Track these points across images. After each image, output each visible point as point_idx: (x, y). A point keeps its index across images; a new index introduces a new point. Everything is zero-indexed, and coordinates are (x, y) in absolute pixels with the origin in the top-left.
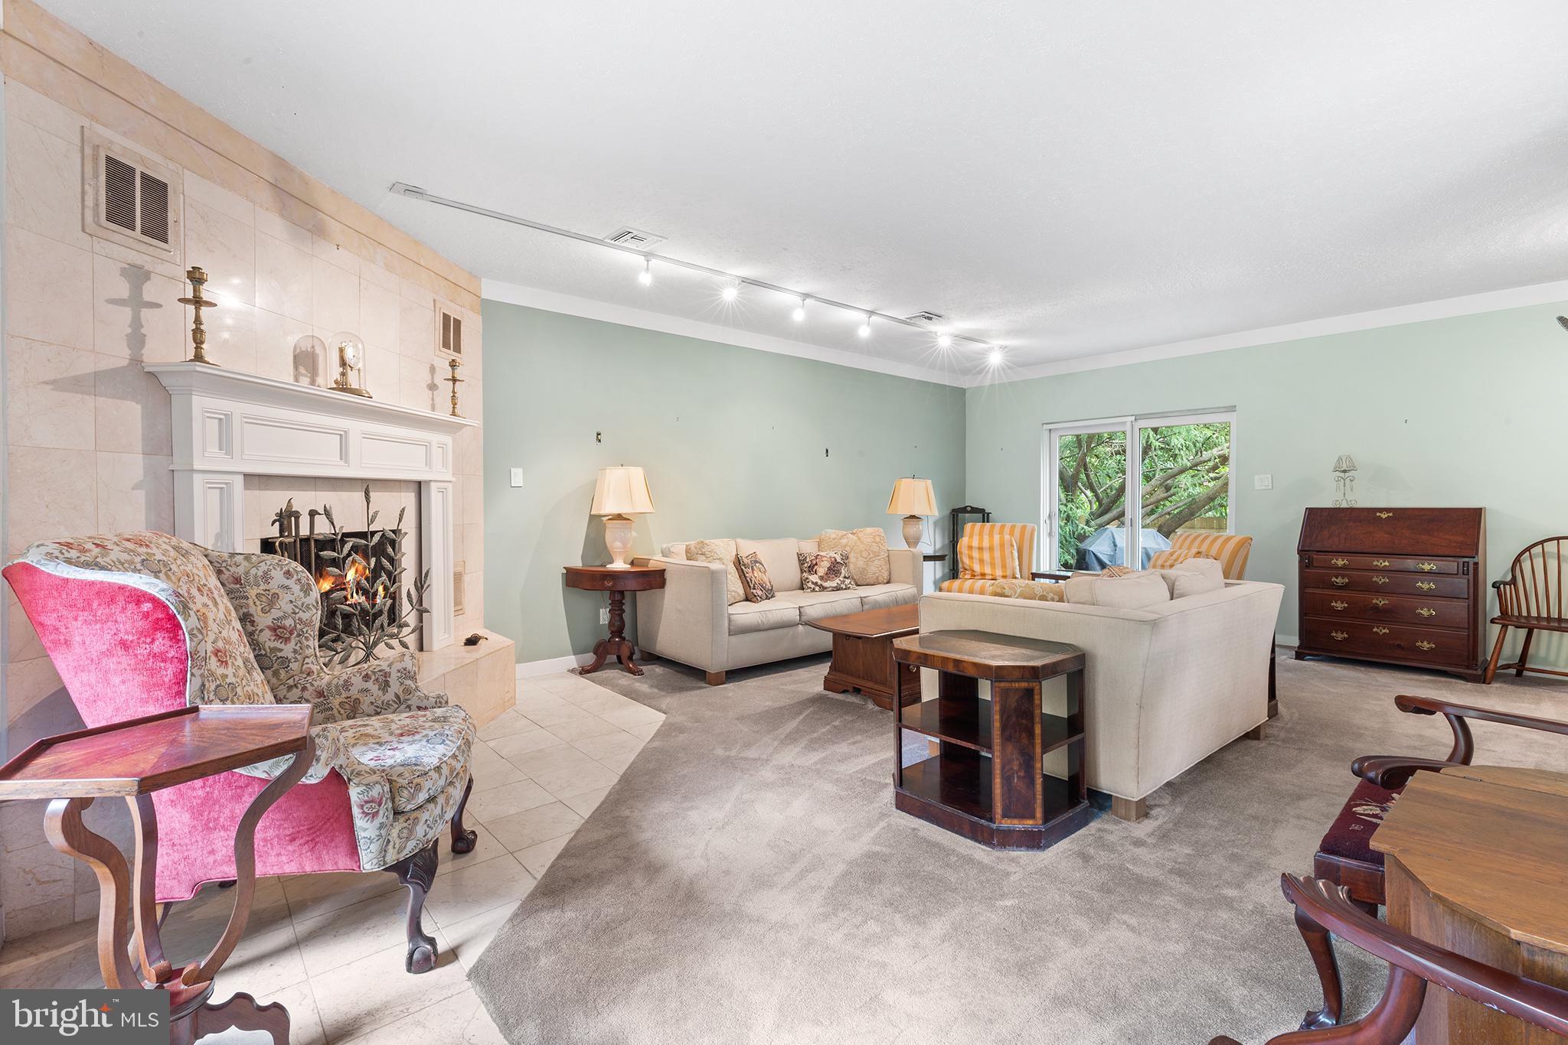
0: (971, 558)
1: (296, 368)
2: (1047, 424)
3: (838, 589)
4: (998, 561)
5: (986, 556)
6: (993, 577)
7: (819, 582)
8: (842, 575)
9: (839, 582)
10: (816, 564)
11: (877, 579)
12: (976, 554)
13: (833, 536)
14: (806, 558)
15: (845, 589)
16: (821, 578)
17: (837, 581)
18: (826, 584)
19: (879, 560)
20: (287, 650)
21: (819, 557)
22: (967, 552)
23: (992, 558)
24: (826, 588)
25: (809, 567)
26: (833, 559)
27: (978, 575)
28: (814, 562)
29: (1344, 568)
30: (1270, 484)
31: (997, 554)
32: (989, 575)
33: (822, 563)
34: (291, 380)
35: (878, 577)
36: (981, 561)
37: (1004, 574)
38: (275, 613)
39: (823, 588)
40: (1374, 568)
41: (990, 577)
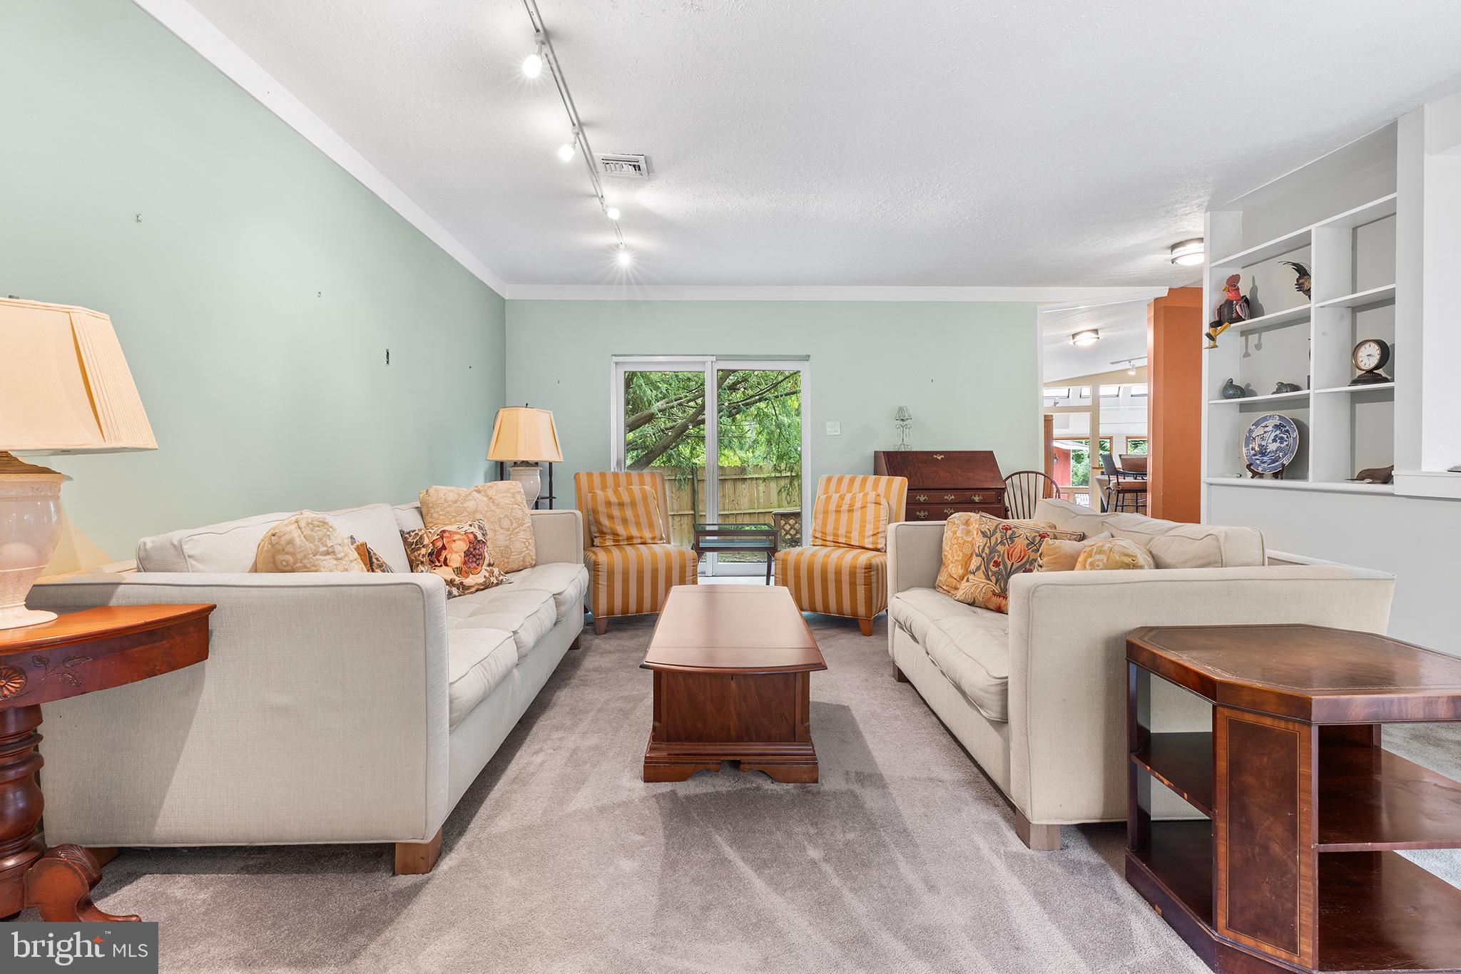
0: (611, 517)
2: (615, 356)
3: (486, 586)
4: (644, 520)
5: (629, 513)
6: (643, 540)
7: (457, 580)
8: (486, 562)
9: (487, 575)
10: (444, 547)
11: (523, 561)
12: (616, 512)
13: (452, 497)
14: (421, 537)
15: (497, 584)
16: (458, 571)
17: (483, 573)
18: (470, 580)
19: (524, 530)
21: (446, 535)
22: (605, 510)
23: (637, 516)
24: (469, 587)
25: (430, 554)
26: (471, 536)
27: (623, 540)
28: (439, 544)
29: (924, 503)
30: (839, 431)
31: (641, 510)
32: (637, 538)
33: (454, 545)
35: (525, 557)
36: (625, 521)
37: (653, 535)
39: (464, 589)
40: (945, 501)
41: (639, 541)
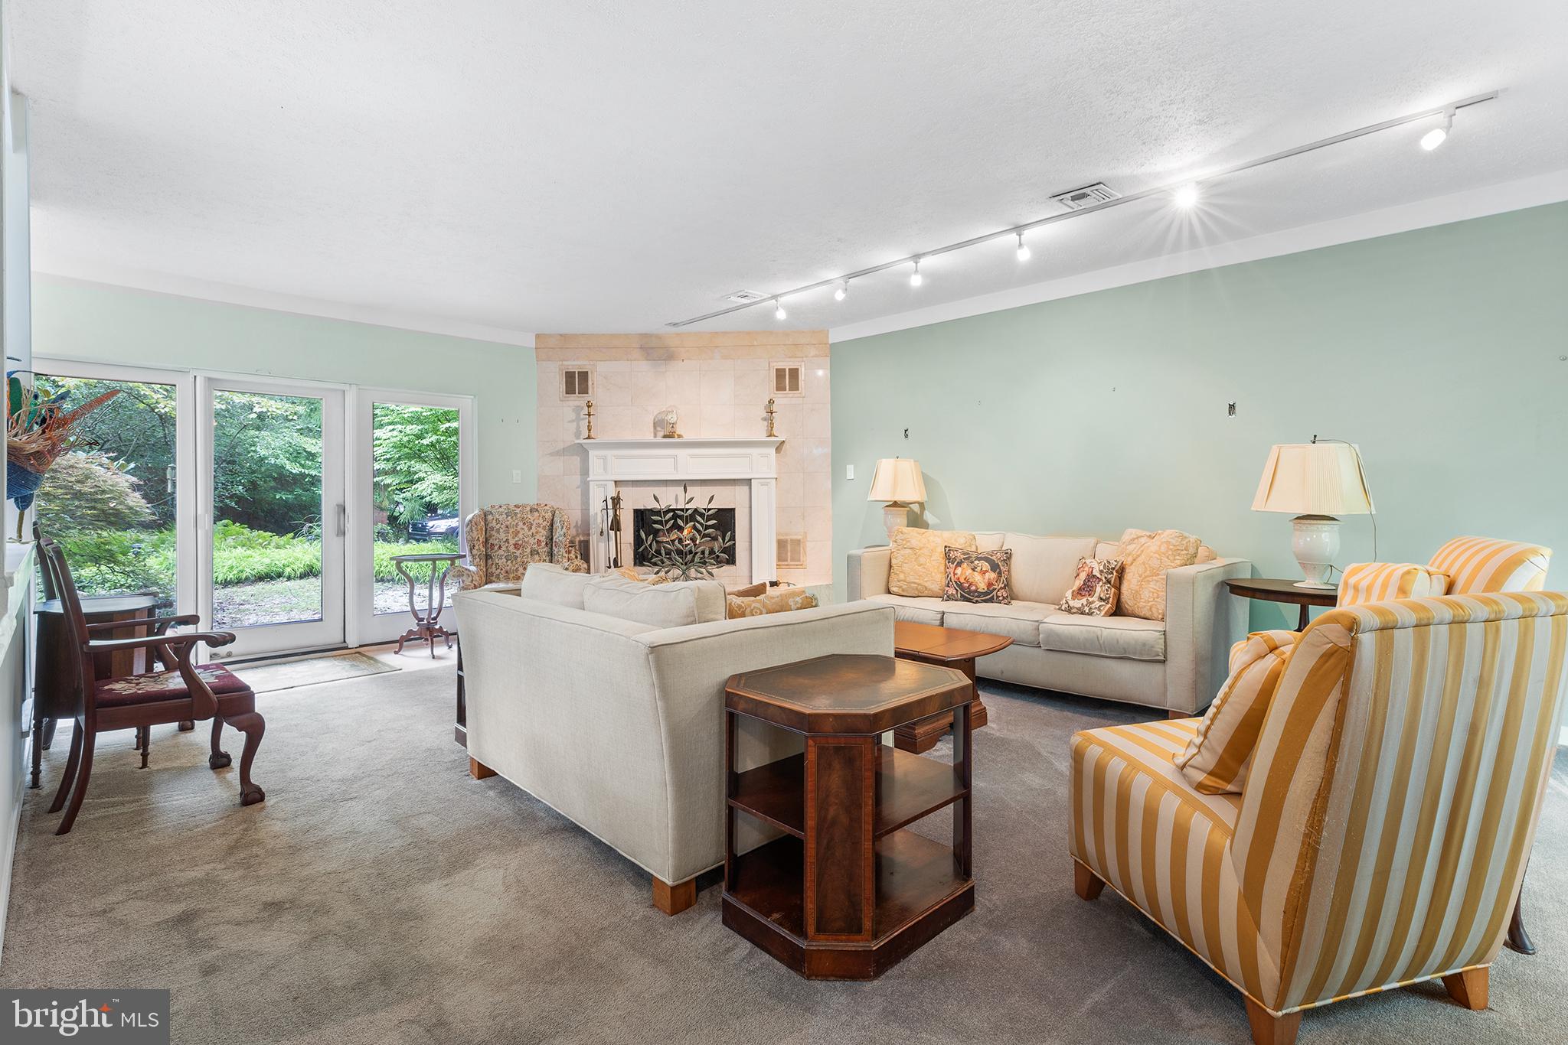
1: (655, 428)
8: (1096, 595)
16: (1073, 594)
20: (518, 553)
33: (1082, 574)
34: (652, 437)
38: (517, 539)
